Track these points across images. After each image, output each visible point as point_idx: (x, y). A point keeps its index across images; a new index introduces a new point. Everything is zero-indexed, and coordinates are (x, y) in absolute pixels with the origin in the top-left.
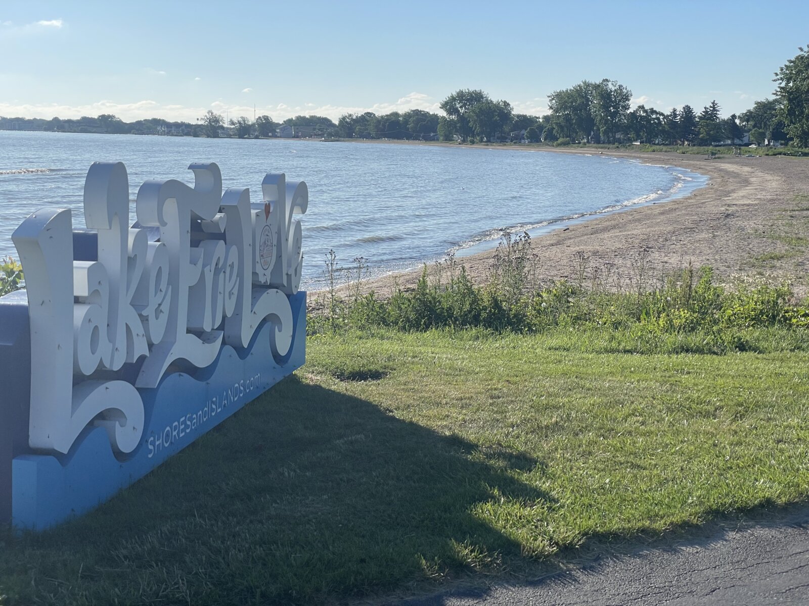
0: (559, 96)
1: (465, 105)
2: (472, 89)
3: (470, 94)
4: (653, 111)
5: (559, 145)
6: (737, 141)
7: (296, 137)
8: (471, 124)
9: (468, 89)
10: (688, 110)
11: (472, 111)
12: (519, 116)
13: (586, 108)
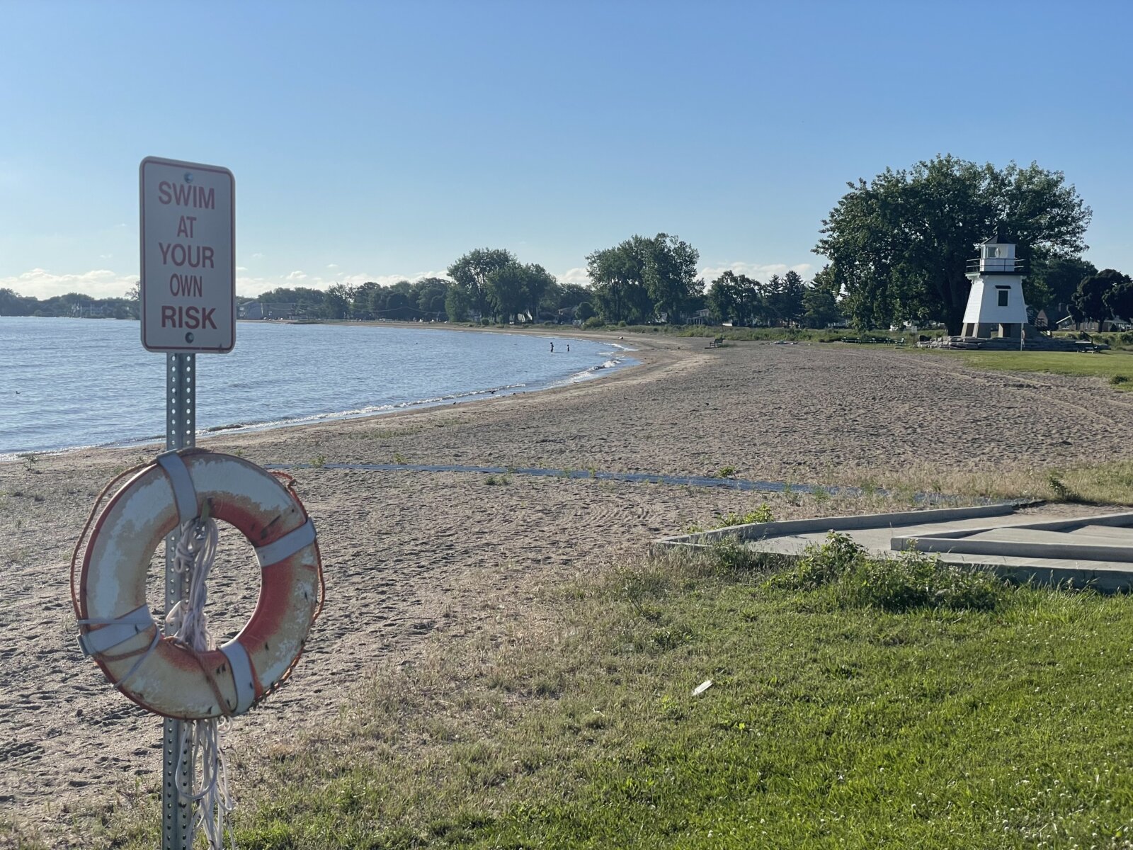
0: (602, 256)
1: (483, 271)
2: (492, 248)
3: (490, 255)
4: (744, 279)
7: (267, 318)
8: (488, 298)
9: (487, 249)
10: (793, 278)
11: (491, 279)
12: (570, 287)
13: (638, 276)
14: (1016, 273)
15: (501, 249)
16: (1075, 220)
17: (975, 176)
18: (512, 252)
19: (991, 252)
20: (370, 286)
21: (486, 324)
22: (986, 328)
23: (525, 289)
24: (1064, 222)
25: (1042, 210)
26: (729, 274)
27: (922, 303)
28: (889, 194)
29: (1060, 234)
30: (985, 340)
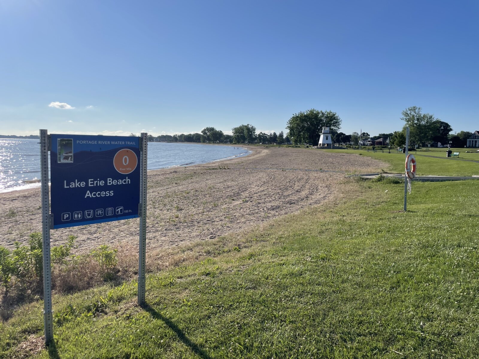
0: (235, 129)
1: (209, 132)
2: (211, 127)
3: (210, 128)
4: (264, 134)
5: (233, 144)
6: (289, 143)
7: (160, 141)
8: (210, 138)
10: (275, 134)
11: (211, 134)
12: (227, 135)
13: (243, 133)
14: (330, 133)
15: (213, 127)
16: (338, 122)
17: (318, 113)
18: (215, 128)
19: (325, 129)
20: (183, 135)
21: (210, 143)
22: (324, 144)
23: (218, 136)
24: (336, 123)
25: (332, 120)
26: (261, 133)
27: (307, 139)
28: (301, 117)
29: (336, 125)
30: (323, 147)
